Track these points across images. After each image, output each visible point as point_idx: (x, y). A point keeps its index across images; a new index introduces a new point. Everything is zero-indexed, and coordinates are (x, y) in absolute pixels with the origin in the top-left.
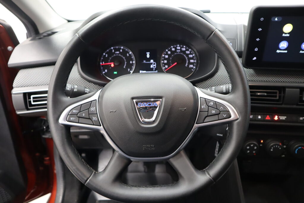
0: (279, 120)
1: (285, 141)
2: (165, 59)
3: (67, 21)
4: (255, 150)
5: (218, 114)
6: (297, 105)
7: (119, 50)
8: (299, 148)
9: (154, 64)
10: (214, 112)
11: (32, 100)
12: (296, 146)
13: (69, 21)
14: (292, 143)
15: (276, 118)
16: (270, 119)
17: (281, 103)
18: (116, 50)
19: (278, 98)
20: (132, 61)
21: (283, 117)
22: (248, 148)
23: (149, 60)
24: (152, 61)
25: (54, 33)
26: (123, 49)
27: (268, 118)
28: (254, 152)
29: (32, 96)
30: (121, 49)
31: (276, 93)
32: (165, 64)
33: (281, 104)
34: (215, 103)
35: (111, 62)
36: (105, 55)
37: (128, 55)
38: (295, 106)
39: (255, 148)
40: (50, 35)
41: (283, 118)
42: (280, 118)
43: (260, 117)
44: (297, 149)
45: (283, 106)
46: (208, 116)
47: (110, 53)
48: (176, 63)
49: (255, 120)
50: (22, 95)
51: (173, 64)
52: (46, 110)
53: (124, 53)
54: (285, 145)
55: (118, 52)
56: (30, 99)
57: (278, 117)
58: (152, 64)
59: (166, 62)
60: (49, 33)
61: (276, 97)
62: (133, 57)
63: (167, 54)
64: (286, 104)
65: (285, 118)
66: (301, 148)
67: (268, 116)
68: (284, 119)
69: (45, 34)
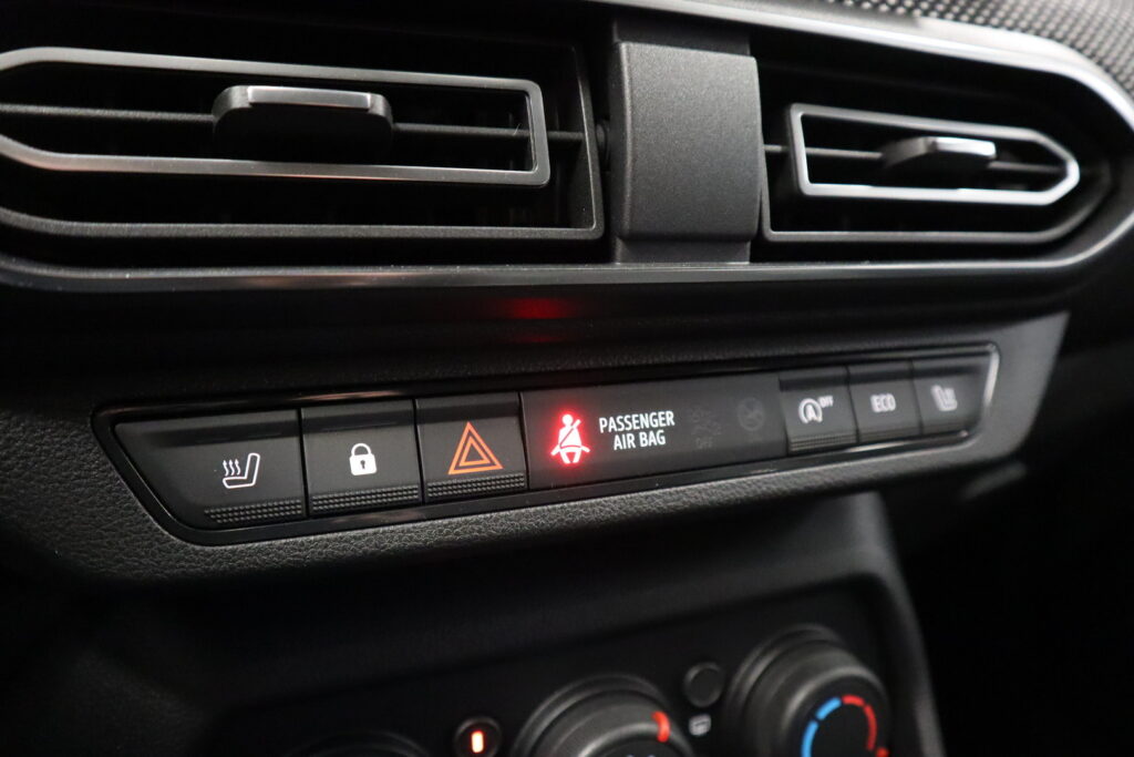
0: (602, 465)
1: (692, 673)
6: (764, 251)
8: (823, 713)
12: (800, 697)
14: (753, 671)
16: (499, 466)
17: (592, 230)
19: (539, 172)
21: (645, 420)
31: (513, 105)
33: (598, 252)
38: (740, 268)
41: (643, 430)
42: (609, 436)
43: (363, 464)
44: (812, 728)
45: (623, 270)
49: (313, 516)
54: (699, 712)
57: (589, 433)
61: (516, 154)
64: (643, 245)
65: (668, 431)
66: (833, 704)
67: (469, 427)
68: (658, 440)
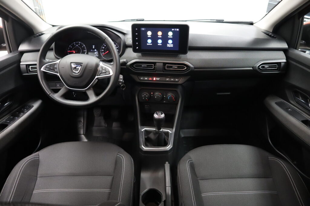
0: (156, 80)
2: (103, 49)
3: (52, 26)
4: (147, 97)
5: (105, 73)
6: (164, 72)
7: (78, 44)
9: (97, 52)
10: (104, 72)
11: (30, 68)
12: (168, 95)
13: (53, 26)
15: (154, 79)
18: (76, 44)
20: (85, 50)
22: (143, 96)
23: (94, 49)
24: (95, 50)
25: (42, 34)
26: (80, 44)
27: (150, 79)
28: (147, 98)
29: (30, 67)
30: (79, 43)
31: (152, 65)
32: (103, 52)
33: (156, 71)
34: (105, 68)
35: (73, 50)
36: (71, 47)
37: (83, 47)
39: (147, 96)
40: (40, 35)
41: (158, 79)
43: (146, 79)
44: (169, 97)
46: (101, 73)
47: (73, 46)
48: (108, 51)
49: (144, 80)
50: (25, 66)
51: (106, 52)
52: (36, 70)
53: (81, 45)
54: (165, 95)
55: (77, 45)
56: (29, 68)
58: (95, 52)
59: (103, 50)
60: (40, 34)
61: (152, 67)
62: (85, 48)
63: (104, 46)
64: (158, 71)
69: (37, 35)
